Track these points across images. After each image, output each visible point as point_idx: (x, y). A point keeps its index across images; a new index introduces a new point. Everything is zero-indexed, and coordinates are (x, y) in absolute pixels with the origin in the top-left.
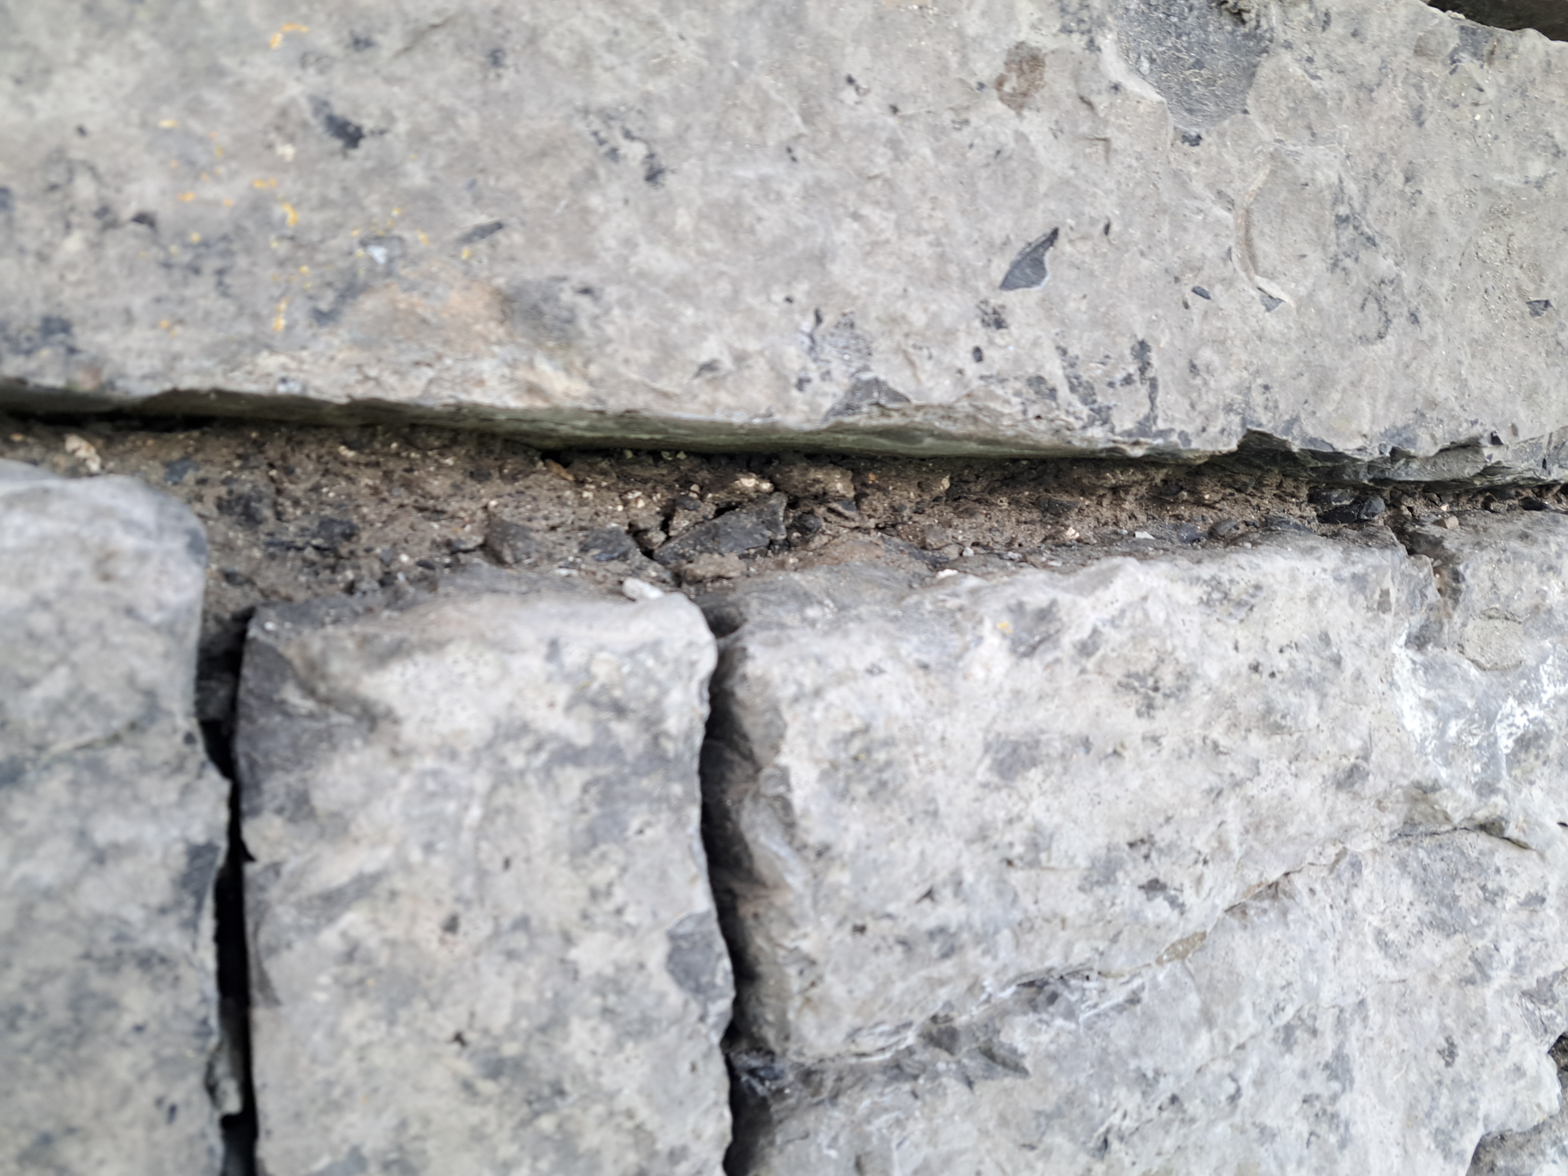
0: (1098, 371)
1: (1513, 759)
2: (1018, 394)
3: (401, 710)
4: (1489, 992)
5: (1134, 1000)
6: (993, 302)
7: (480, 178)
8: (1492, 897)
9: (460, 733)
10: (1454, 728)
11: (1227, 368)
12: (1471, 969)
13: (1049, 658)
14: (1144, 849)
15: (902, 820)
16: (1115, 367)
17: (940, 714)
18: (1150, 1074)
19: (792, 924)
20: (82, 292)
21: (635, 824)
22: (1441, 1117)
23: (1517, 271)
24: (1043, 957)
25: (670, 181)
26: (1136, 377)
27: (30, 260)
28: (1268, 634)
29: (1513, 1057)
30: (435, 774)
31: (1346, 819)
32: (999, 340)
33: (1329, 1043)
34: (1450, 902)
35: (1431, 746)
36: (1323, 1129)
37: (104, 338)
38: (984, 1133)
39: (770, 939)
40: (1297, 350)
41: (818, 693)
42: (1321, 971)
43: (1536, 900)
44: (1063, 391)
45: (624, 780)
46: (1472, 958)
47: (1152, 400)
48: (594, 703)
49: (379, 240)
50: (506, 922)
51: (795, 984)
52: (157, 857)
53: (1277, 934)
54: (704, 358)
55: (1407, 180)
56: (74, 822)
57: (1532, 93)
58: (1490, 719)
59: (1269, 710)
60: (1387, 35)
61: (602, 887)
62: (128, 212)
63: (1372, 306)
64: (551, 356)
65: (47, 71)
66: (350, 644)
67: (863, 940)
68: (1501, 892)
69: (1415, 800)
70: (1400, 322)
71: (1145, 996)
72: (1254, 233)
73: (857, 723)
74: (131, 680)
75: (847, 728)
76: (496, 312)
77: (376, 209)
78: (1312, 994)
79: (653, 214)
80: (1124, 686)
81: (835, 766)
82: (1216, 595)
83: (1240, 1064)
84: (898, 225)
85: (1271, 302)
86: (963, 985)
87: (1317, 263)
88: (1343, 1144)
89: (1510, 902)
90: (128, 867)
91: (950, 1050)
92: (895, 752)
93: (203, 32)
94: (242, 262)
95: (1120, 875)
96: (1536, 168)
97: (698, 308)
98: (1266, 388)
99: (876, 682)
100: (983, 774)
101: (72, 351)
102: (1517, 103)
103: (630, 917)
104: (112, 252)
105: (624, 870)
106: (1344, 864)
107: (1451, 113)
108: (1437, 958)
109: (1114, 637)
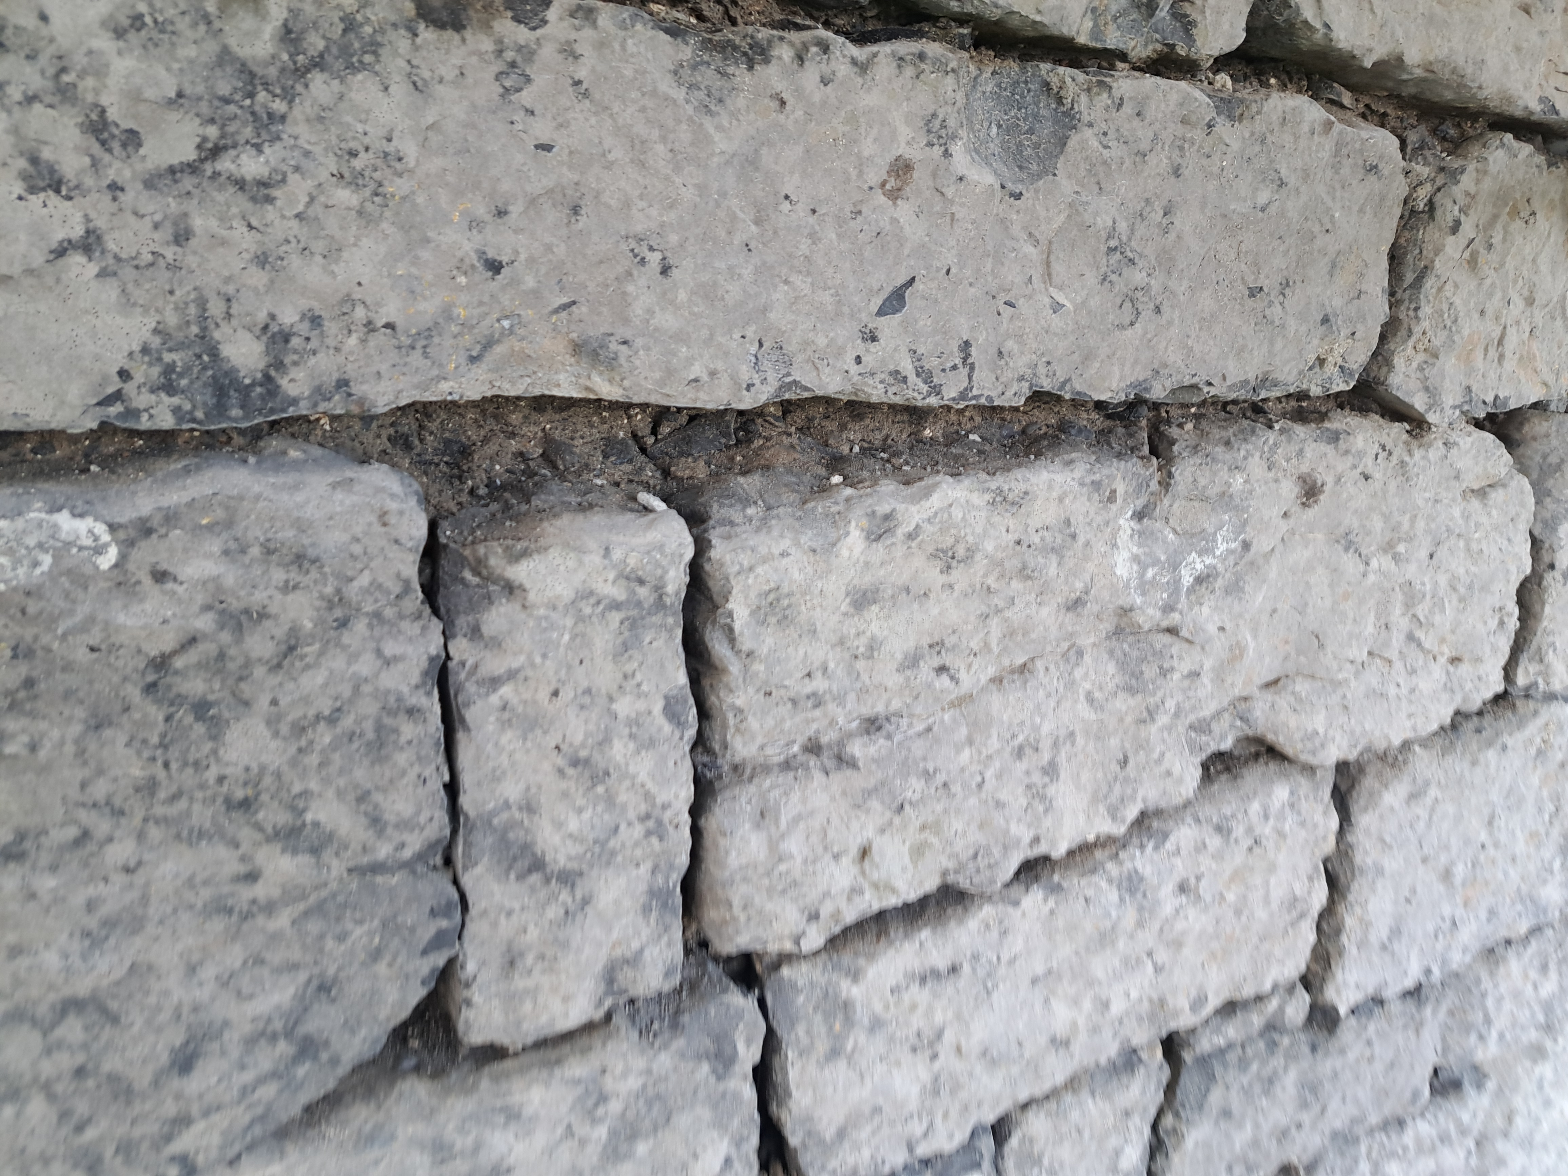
0: (936, 362)
1: (1191, 590)
2: (881, 382)
3: (528, 586)
4: (1154, 729)
5: (929, 729)
6: (870, 326)
7: (565, 278)
8: (1164, 673)
9: (558, 597)
10: (1150, 573)
11: (1022, 353)
12: (1145, 714)
13: (888, 542)
14: (937, 649)
15: (796, 636)
16: (947, 360)
17: (821, 578)
18: (931, 771)
19: (731, 691)
20: (357, 365)
21: (647, 640)
22: (1114, 798)
23: (1243, 266)
24: (873, 707)
25: (675, 273)
26: (960, 366)
27: (331, 352)
28: (1029, 521)
29: (1166, 765)
30: (546, 618)
31: (1070, 629)
32: (873, 350)
33: (1046, 756)
34: (1138, 676)
35: (1133, 584)
36: (1036, 803)
37: (365, 387)
38: (833, 799)
39: (718, 697)
40: (1072, 338)
41: (751, 569)
42: (1043, 717)
43: (1195, 675)
44: (912, 378)
45: (643, 618)
46: (1147, 709)
47: (970, 378)
48: (627, 578)
49: (507, 317)
50: (580, 691)
51: (731, 721)
52: (415, 662)
53: (1020, 694)
54: (692, 377)
55: (1165, 214)
56: (374, 645)
57: (1270, 139)
58: (1175, 567)
59: (1024, 568)
60: (1160, 115)
61: (630, 672)
62: (380, 323)
63: (1128, 305)
64: (601, 374)
65: (339, 250)
66: (500, 550)
67: (769, 700)
68: (1172, 669)
69: (1121, 616)
70: (1147, 313)
71: (935, 728)
72: (1052, 258)
73: (773, 585)
74: (398, 575)
75: (767, 588)
76: (570, 350)
77: (507, 303)
78: (1036, 729)
79: (664, 293)
80: (934, 556)
81: (759, 608)
82: (998, 499)
83: (986, 766)
84: (812, 284)
85: (1057, 307)
86: (826, 722)
87: (1092, 279)
88: (1046, 811)
89: (1176, 676)
90: (401, 666)
91: (818, 755)
92: (793, 600)
93: (418, 219)
94: (436, 340)
95: (922, 663)
96: (1263, 197)
97: (689, 347)
98: (1048, 363)
99: (785, 561)
100: (844, 607)
101: (350, 395)
102: (1257, 148)
103: (645, 687)
104: (372, 344)
105: (641, 664)
106: (1072, 652)
107: (1205, 162)
108: (1124, 708)
109: (928, 528)
